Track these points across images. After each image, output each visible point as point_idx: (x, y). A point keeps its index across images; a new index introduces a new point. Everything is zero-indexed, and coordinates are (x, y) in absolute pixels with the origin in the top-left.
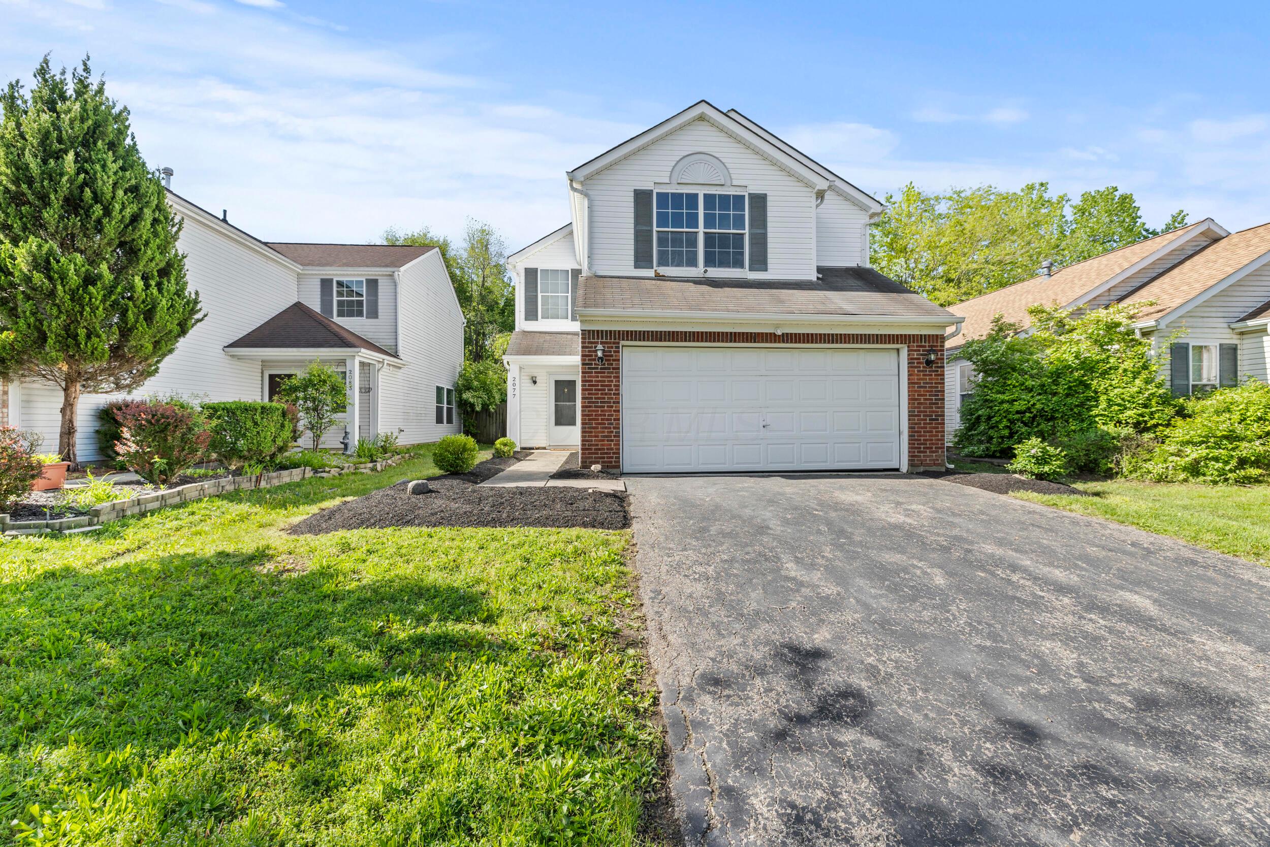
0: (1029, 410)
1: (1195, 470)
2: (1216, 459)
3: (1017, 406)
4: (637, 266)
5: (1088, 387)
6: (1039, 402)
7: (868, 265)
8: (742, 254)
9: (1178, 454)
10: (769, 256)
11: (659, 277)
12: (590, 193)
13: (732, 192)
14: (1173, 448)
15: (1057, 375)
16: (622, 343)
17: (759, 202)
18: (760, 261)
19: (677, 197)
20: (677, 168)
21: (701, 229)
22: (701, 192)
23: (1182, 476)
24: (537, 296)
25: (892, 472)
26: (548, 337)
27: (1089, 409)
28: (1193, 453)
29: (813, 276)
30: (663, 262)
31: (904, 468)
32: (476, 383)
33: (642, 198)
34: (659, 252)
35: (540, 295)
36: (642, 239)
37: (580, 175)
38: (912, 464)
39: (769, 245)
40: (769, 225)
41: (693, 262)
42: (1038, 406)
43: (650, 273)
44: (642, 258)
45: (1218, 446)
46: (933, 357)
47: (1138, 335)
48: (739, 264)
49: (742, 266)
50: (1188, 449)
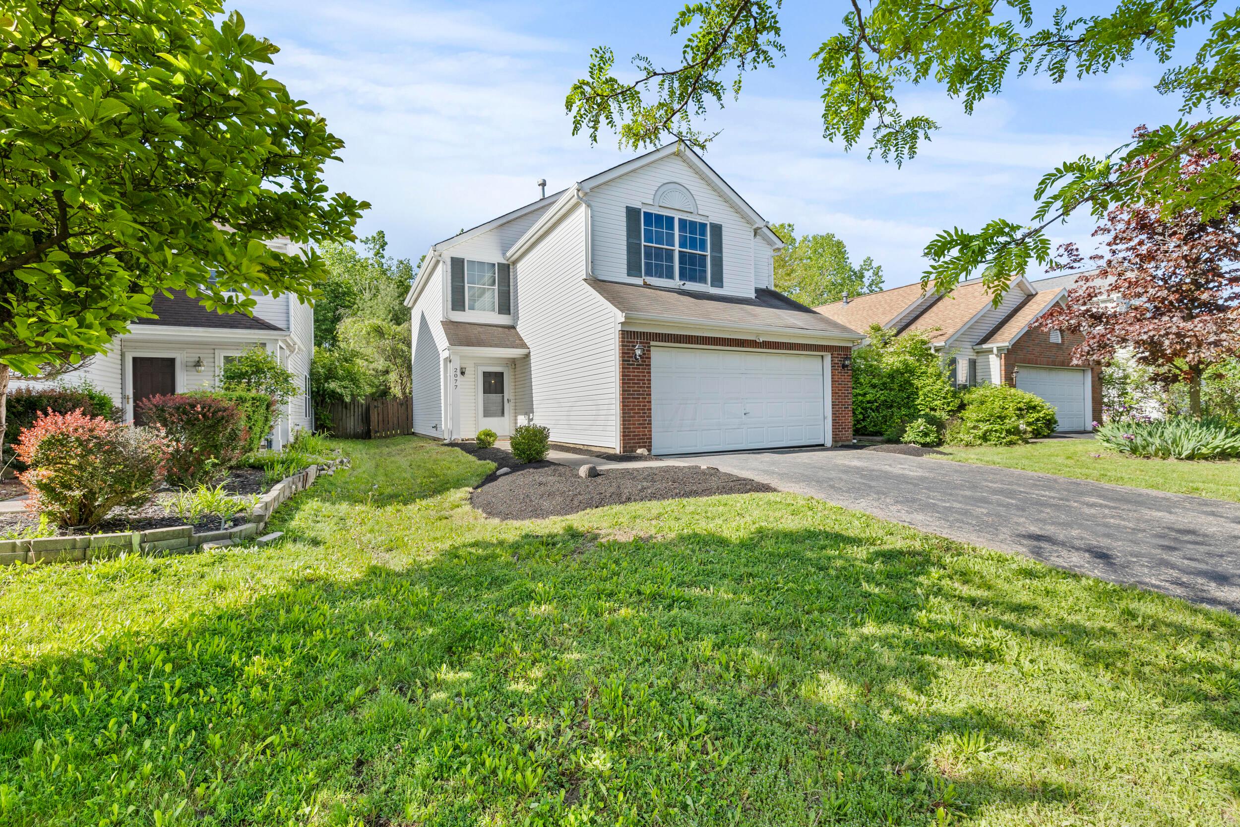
0: (876, 401)
1: (985, 438)
2: (996, 431)
3: (868, 397)
4: (629, 274)
5: (912, 385)
6: (882, 395)
7: (773, 288)
8: (705, 271)
9: (975, 428)
10: (724, 276)
11: (646, 285)
12: (592, 203)
13: (698, 219)
14: (970, 424)
15: (892, 376)
16: (652, 343)
17: (717, 229)
18: (718, 280)
19: (659, 218)
20: (660, 193)
21: (677, 248)
22: (677, 216)
23: (979, 442)
24: (463, 287)
25: (820, 447)
26: (480, 329)
27: (913, 401)
28: (984, 427)
29: (752, 295)
30: (649, 273)
31: (829, 443)
32: (341, 372)
33: (632, 214)
34: (646, 263)
35: (466, 286)
36: (633, 249)
37: (587, 186)
38: (835, 440)
39: (724, 267)
40: (724, 250)
41: (670, 276)
42: (882, 398)
43: (639, 281)
44: (633, 269)
45: (994, 422)
46: (847, 363)
47: (932, 351)
48: (703, 280)
49: (705, 282)
50: (981, 425)
